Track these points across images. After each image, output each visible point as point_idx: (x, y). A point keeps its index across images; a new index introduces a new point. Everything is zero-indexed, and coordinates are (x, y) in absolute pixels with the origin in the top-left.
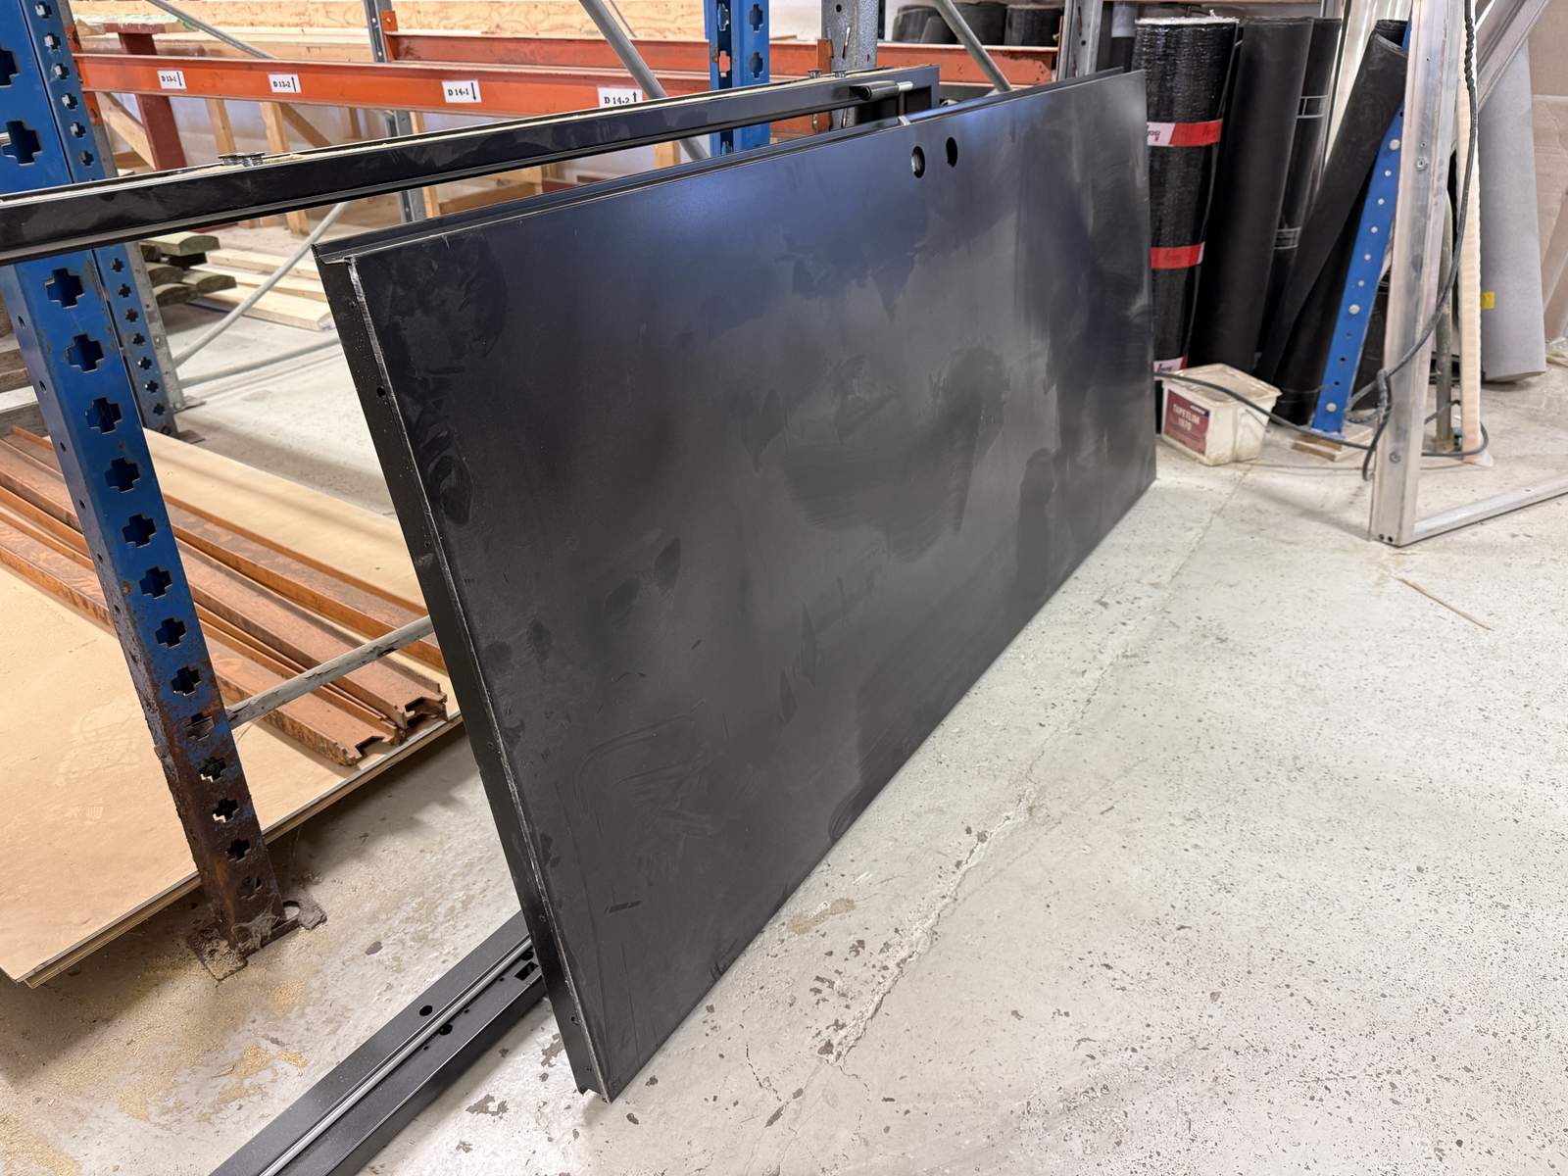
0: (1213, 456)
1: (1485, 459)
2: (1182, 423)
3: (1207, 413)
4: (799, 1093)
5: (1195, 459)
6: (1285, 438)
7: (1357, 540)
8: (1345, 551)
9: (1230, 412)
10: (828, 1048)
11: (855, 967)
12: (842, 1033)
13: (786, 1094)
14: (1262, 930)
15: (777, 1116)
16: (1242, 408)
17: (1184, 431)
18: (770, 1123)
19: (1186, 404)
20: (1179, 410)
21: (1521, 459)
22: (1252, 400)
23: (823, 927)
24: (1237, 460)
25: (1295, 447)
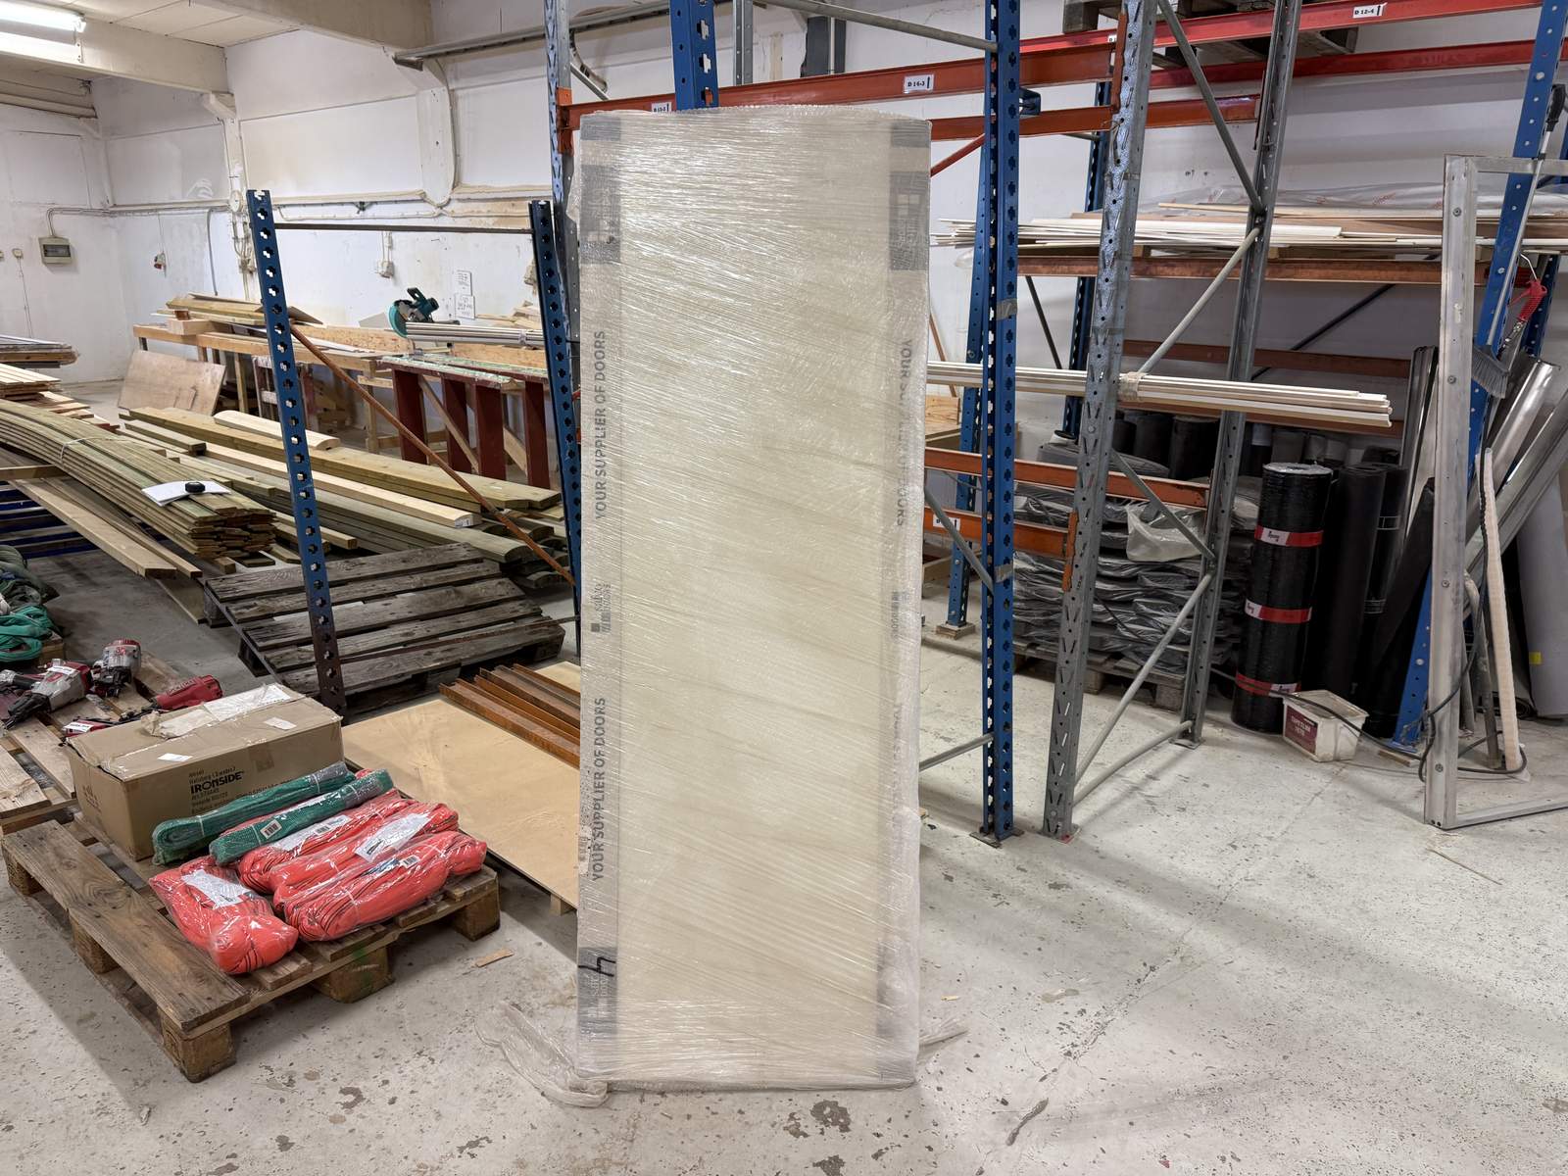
0: (1321, 755)
1: (1524, 776)
2: (1298, 729)
3: (1316, 725)
4: (1055, 1070)
5: (1307, 756)
6: (1373, 747)
7: (1416, 822)
8: (1406, 829)
9: (1332, 726)
10: (1069, 1053)
11: (1080, 1020)
12: (1076, 1049)
13: (1049, 1071)
14: (1317, 1032)
15: (1044, 1078)
16: (1341, 724)
17: (1299, 736)
18: (1041, 1080)
19: (1301, 717)
20: (1296, 721)
21: (1554, 777)
22: (1348, 719)
23: (1062, 1001)
24: (1337, 760)
25: (1381, 753)
